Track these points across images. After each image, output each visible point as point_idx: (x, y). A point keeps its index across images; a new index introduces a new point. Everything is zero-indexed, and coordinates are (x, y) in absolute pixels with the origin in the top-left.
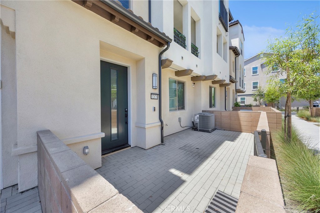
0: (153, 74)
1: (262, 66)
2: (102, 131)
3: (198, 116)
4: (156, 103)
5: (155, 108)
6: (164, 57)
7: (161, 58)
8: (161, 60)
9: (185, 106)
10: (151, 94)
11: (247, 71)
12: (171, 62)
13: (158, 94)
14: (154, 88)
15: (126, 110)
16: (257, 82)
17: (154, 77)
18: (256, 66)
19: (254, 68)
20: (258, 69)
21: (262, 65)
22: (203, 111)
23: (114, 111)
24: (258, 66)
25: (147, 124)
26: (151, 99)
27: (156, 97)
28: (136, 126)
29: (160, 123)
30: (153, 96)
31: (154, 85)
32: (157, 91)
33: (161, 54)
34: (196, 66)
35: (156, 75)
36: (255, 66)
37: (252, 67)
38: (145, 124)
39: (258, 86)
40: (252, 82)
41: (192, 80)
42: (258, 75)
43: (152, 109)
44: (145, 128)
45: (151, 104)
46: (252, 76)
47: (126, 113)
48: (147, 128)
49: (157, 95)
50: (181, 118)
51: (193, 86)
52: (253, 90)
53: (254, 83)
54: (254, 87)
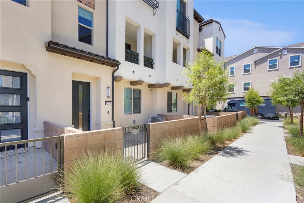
0: (107, 87)
1: (257, 63)
2: (73, 125)
3: (150, 119)
4: (109, 108)
5: (108, 111)
6: (116, 74)
7: (114, 75)
8: (114, 77)
9: (141, 110)
10: (106, 101)
11: (236, 69)
12: (122, 77)
13: (112, 101)
14: (108, 97)
15: (89, 112)
16: (250, 83)
17: (108, 89)
18: (249, 64)
19: (245, 66)
20: (251, 67)
21: (255, 62)
22: (158, 115)
23: (81, 114)
24: (251, 63)
25: (102, 122)
26: (106, 105)
27: (109, 103)
28: (95, 124)
29: (112, 123)
30: (107, 103)
31: (108, 96)
32: (111, 99)
33: (114, 72)
34: (149, 76)
35: (109, 88)
36: (247, 64)
37: (243, 65)
38: (101, 122)
39: (251, 87)
40: (243, 83)
41: (148, 87)
42: (251, 74)
43: (107, 112)
44: (101, 125)
45: (105, 109)
46: (243, 75)
47: (89, 114)
48: (102, 125)
49: (110, 102)
50: (135, 120)
51: (150, 93)
52: (243, 93)
53: (245, 84)
54: (246, 89)
